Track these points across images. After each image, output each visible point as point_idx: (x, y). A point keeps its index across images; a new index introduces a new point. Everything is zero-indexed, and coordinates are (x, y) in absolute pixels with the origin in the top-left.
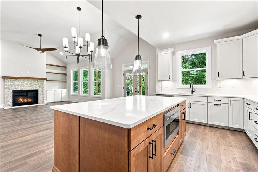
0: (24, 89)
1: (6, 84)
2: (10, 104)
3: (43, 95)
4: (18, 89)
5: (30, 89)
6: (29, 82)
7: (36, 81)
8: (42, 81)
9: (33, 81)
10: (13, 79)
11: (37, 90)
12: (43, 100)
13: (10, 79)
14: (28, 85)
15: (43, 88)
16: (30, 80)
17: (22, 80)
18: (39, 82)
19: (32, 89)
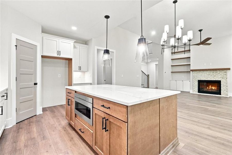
0: (206, 80)
1: (193, 75)
2: (196, 90)
3: (227, 86)
4: (202, 80)
5: (212, 79)
6: (211, 73)
7: (219, 72)
8: (225, 71)
9: (215, 72)
10: (198, 71)
11: (220, 81)
12: (227, 92)
13: (196, 71)
14: (210, 76)
15: (226, 78)
16: (212, 71)
17: (205, 72)
18: (222, 73)
19: (214, 80)
